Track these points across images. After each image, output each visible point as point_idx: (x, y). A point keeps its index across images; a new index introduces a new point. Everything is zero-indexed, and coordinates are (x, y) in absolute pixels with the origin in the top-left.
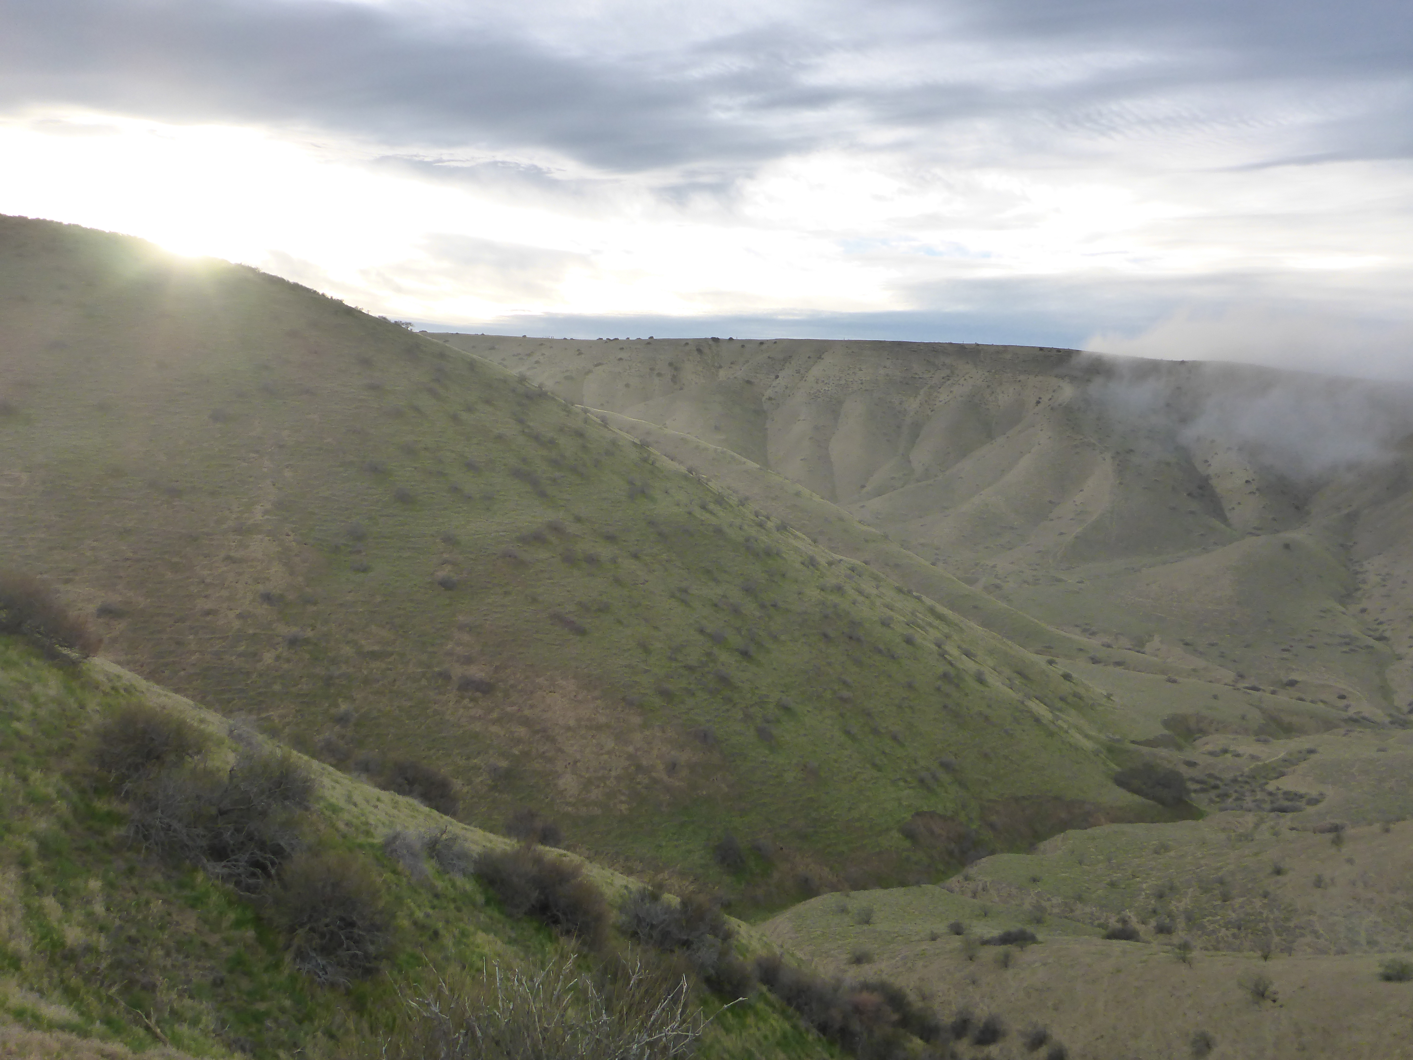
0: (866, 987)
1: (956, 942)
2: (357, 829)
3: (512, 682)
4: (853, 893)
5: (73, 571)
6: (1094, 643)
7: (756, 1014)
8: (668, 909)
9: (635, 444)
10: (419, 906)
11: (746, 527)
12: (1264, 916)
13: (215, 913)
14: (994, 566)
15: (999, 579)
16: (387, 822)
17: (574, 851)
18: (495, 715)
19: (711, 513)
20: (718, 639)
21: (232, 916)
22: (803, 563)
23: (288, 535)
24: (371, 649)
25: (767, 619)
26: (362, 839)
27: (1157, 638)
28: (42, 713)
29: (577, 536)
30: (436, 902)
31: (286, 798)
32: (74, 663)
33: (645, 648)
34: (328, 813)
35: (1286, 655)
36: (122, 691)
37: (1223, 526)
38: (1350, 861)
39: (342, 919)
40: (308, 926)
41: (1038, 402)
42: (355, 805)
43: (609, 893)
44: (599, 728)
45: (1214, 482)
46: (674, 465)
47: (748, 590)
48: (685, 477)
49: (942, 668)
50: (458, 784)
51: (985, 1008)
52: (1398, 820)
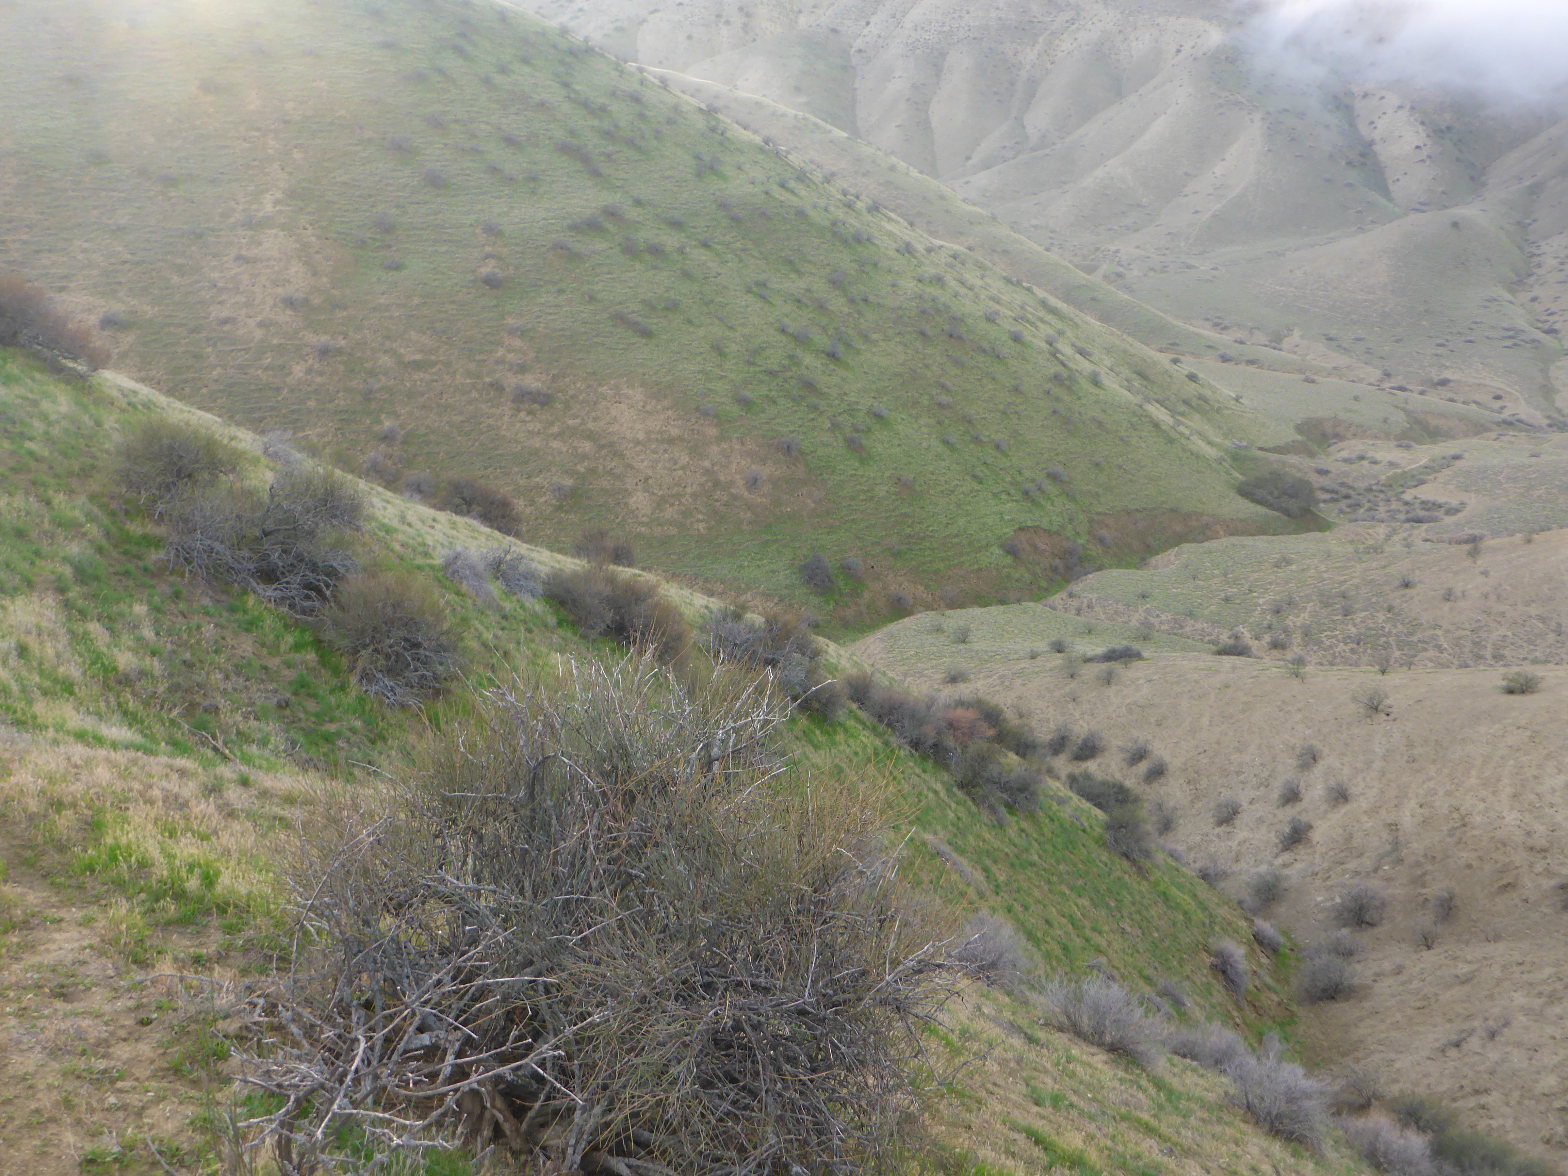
0: (961, 703)
1: (1058, 660)
2: (414, 550)
3: (571, 392)
4: (949, 612)
5: (66, 277)
6: (1227, 338)
7: (846, 731)
8: (752, 629)
9: (700, 110)
10: (487, 628)
11: (832, 209)
12: (1387, 630)
13: (271, 636)
14: (1117, 251)
15: (1122, 266)
16: (446, 543)
17: (650, 571)
18: (555, 429)
19: (792, 192)
20: (801, 340)
21: (290, 639)
22: (897, 251)
23: (305, 229)
24: (412, 358)
25: (856, 316)
26: (420, 561)
27: (1297, 333)
28: (56, 431)
29: (638, 222)
30: (504, 623)
31: (335, 516)
32: (82, 377)
33: (719, 350)
34: (382, 534)
35: (1440, 351)
36: (140, 407)
37: (1384, 201)
38: (1485, 573)
39: (406, 640)
40: (371, 648)
41: (1179, 51)
42: (410, 525)
43: (688, 612)
44: (671, 441)
45: (1377, 148)
46: (746, 135)
47: (835, 283)
48: (762, 150)
49: (1053, 368)
50: (520, 505)
51: (1085, 725)
52: (1543, 530)
